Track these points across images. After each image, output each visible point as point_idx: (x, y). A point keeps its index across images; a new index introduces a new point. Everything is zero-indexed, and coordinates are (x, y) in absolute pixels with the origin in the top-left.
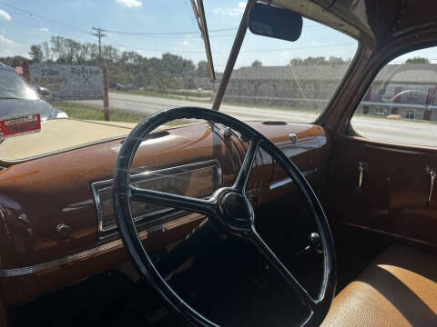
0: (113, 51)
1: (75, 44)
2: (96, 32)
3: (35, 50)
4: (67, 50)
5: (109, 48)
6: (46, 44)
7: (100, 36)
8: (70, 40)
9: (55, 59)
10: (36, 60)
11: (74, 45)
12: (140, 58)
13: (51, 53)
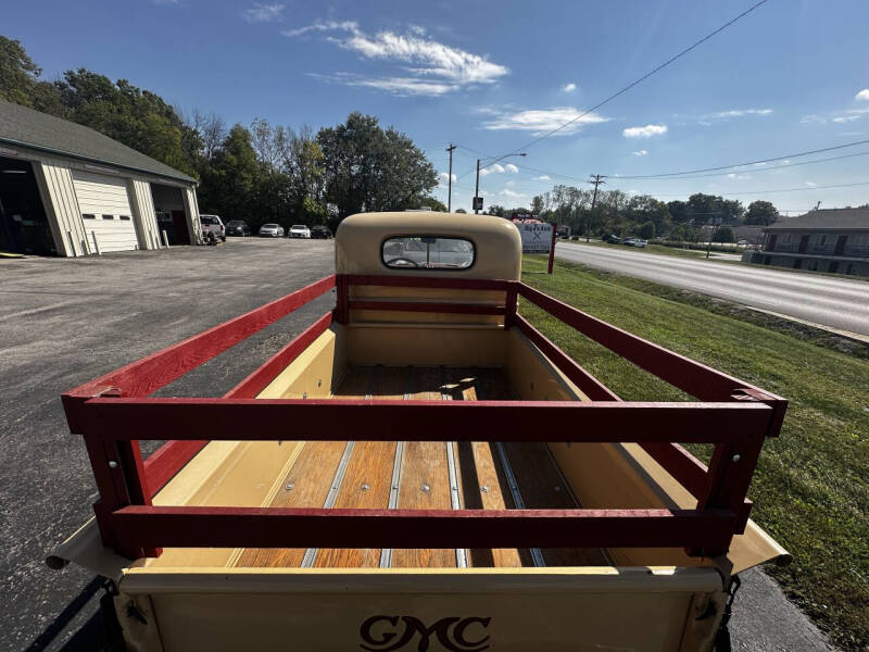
0: (619, 197)
1: (576, 191)
2: (594, 180)
3: (537, 201)
4: (566, 199)
5: (615, 194)
6: (548, 194)
7: (597, 183)
8: (572, 188)
9: (554, 210)
10: (536, 211)
11: (574, 193)
12: (654, 202)
13: (551, 204)
